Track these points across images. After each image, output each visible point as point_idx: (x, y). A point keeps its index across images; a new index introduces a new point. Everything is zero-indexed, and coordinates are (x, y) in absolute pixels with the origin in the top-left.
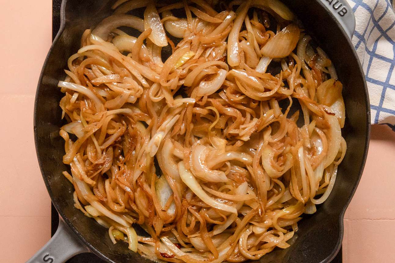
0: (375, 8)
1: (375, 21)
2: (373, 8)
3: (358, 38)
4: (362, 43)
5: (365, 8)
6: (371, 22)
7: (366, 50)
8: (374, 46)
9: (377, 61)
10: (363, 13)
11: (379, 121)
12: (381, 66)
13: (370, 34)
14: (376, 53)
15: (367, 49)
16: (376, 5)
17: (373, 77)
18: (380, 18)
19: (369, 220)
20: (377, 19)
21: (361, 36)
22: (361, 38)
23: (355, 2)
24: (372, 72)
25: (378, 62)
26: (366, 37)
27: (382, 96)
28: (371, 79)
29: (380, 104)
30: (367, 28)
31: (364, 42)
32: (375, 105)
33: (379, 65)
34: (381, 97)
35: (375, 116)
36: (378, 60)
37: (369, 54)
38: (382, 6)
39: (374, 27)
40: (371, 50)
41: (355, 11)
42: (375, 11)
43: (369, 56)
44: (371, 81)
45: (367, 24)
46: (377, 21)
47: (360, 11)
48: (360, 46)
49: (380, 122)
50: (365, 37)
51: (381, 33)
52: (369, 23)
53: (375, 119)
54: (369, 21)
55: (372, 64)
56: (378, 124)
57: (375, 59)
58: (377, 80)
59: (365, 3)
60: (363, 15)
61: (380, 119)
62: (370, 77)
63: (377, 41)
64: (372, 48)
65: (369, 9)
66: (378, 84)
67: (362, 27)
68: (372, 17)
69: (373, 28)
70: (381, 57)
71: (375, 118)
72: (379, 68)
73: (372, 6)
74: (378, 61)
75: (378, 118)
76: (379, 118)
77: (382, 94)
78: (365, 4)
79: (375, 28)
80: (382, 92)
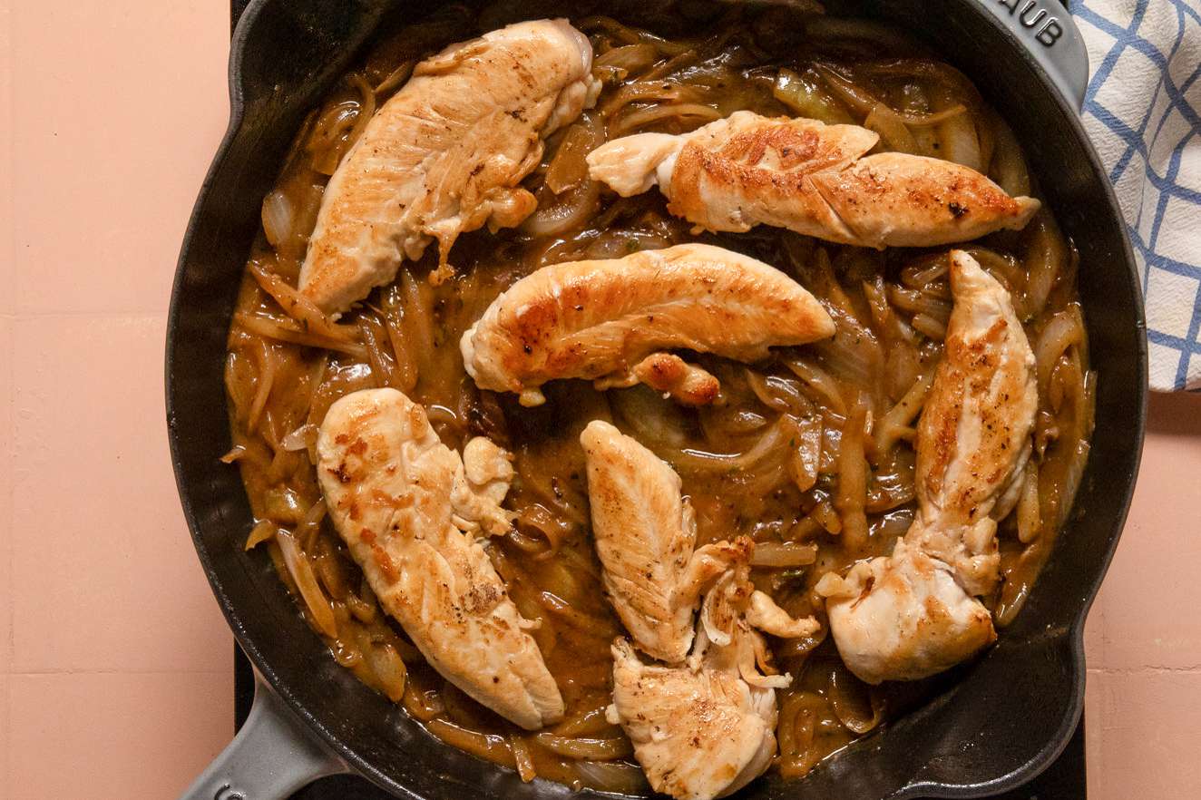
0: (1174, 51)
1: (1175, 89)
2: (1167, 52)
3: (1125, 139)
4: (1137, 156)
5: (1145, 53)
6: (1163, 93)
7: (1149, 176)
8: (1171, 163)
9: (1180, 206)
10: (1137, 68)
11: (1187, 382)
12: (1190, 222)
13: (1159, 129)
14: (1179, 182)
15: (1151, 173)
16: (1177, 45)
17: (1169, 252)
18: (1189, 82)
19: (1161, 672)
20: (1178, 84)
21: (1133, 135)
22: (1134, 140)
23: (1116, 36)
24: (1166, 238)
25: (1184, 208)
26: (1147, 137)
27: (1195, 309)
28: (1164, 258)
29: (1190, 331)
30: (1149, 112)
31: (1143, 152)
32: (1176, 335)
33: (1185, 218)
34: (1192, 310)
35: (1177, 367)
36: (1184, 204)
37: (1157, 187)
38: (1195, 46)
39: (1171, 107)
40: (1163, 175)
41: (1114, 63)
42: (1172, 62)
43: (1158, 192)
44: (1165, 266)
45: (1149, 100)
46: (1179, 89)
47: (1131, 61)
48: (1132, 163)
49: (1191, 383)
50: (1144, 137)
51: (1192, 125)
52: (1156, 95)
53: (1177, 376)
54: (1157, 90)
55: (1166, 216)
56: (1186, 389)
57: (1174, 202)
58: (1181, 261)
59: (1145, 37)
60: (1138, 73)
61: (1192, 375)
62: (1160, 254)
63: (1180, 147)
64: (1166, 167)
65: (1155, 55)
66: (1184, 275)
67: (1137, 109)
68: (1166, 79)
69: (1168, 111)
70: (1191, 194)
71: (1176, 373)
72: (1184, 228)
73: (1165, 48)
74: (1184, 206)
75: (1185, 373)
76: (1189, 372)
77: (1196, 302)
78: (1145, 40)
79: (1175, 110)
80: (1195, 295)
